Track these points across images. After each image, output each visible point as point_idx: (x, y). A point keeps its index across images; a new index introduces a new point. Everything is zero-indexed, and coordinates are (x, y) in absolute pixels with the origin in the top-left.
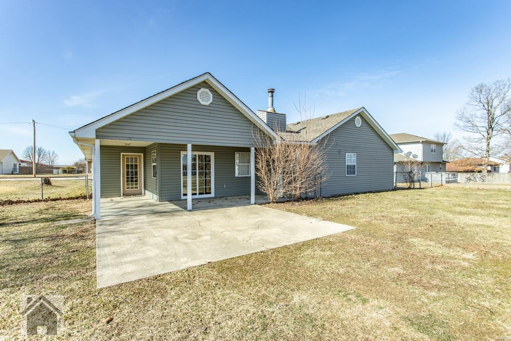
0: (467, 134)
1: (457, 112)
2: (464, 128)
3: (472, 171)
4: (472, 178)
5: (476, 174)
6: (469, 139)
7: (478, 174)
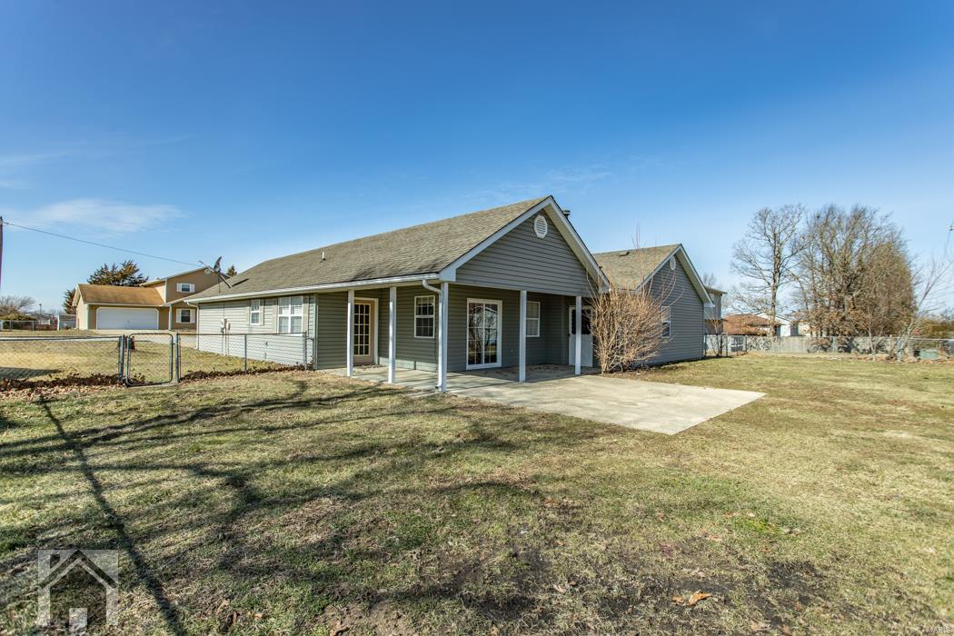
0: (747, 280)
1: (734, 247)
2: (743, 271)
3: (755, 334)
4: (754, 345)
5: (759, 338)
6: (750, 287)
7: (761, 338)
